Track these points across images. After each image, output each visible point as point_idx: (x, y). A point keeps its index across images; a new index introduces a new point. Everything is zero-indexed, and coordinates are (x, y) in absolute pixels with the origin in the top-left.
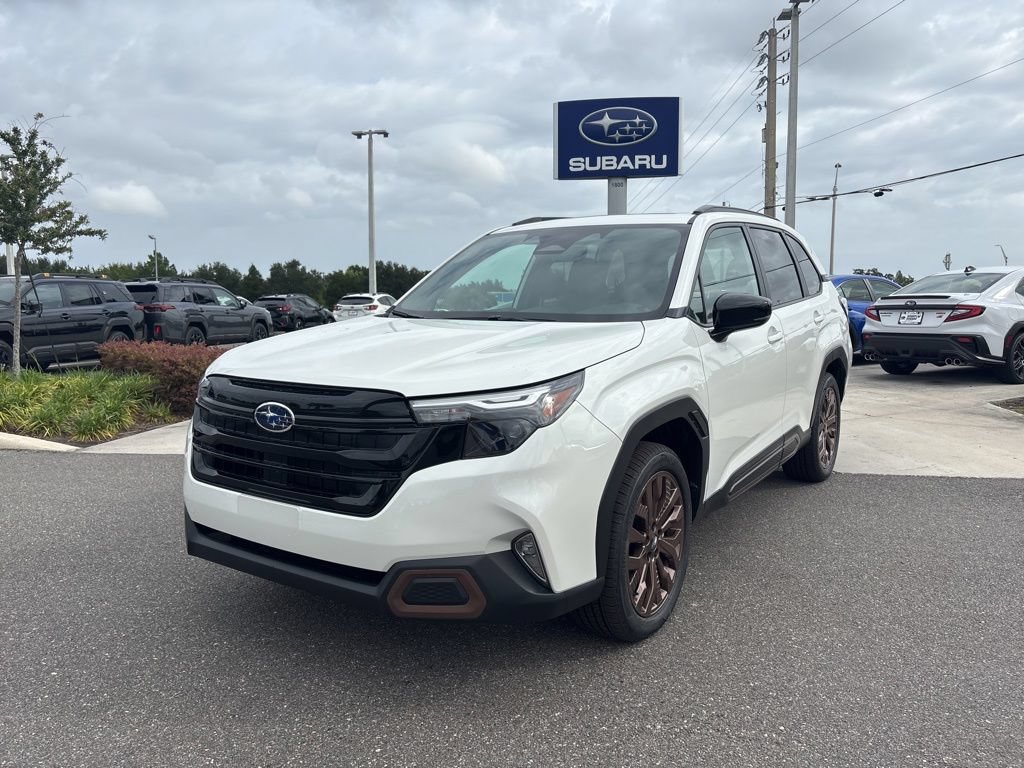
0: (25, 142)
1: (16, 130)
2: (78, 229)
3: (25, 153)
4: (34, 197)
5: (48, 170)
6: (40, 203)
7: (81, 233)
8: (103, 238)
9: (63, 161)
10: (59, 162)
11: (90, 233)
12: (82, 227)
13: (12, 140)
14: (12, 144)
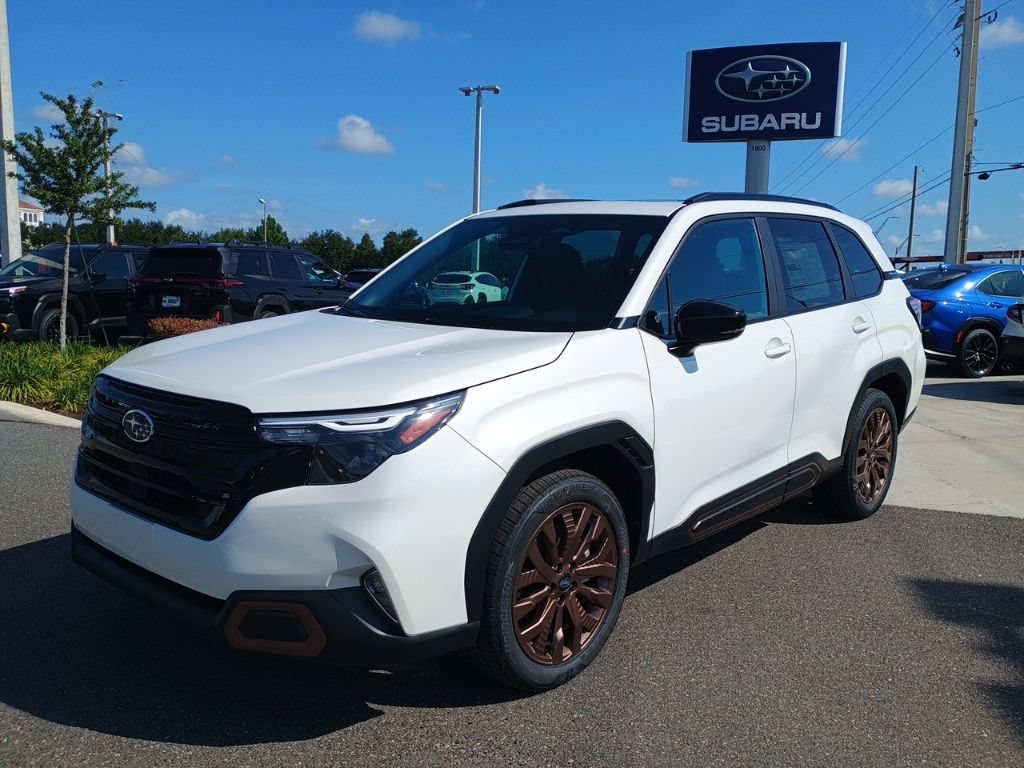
0: (79, 110)
1: (71, 98)
2: (129, 201)
3: (78, 122)
4: (85, 167)
5: (101, 140)
6: (92, 173)
7: (131, 205)
8: (153, 210)
9: (116, 131)
10: (111, 131)
11: (140, 205)
12: (132, 199)
13: (67, 108)
14: (66, 112)
